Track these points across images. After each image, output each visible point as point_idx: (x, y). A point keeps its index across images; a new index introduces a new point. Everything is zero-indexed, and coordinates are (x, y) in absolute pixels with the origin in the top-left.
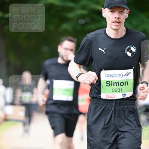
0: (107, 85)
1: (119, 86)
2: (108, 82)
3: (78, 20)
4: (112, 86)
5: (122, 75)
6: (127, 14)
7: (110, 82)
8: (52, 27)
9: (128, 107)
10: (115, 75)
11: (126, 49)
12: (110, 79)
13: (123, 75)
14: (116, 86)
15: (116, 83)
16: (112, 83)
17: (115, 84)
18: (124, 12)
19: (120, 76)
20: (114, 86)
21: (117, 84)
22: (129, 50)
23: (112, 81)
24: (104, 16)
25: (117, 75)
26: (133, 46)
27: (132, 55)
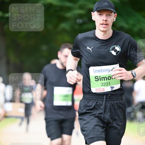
0: (96, 80)
1: (107, 80)
2: (97, 78)
3: (76, 20)
4: (100, 80)
5: (108, 70)
6: (114, 17)
7: (98, 77)
8: (50, 27)
9: (117, 102)
10: (102, 71)
11: (111, 48)
12: (98, 74)
13: (110, 70)
14: (104, 80)
15: (103, 77)
16: (100, 78)
17: (103, 79)
18: (111, 15)
19: (107, 72)
20: (102, 80)
21: (105, 78)
22: (114, 49)
23: (100, 76)
24: (93, 20)
25: (104, 71)
26: (118, 46)
27: (116, 54)
